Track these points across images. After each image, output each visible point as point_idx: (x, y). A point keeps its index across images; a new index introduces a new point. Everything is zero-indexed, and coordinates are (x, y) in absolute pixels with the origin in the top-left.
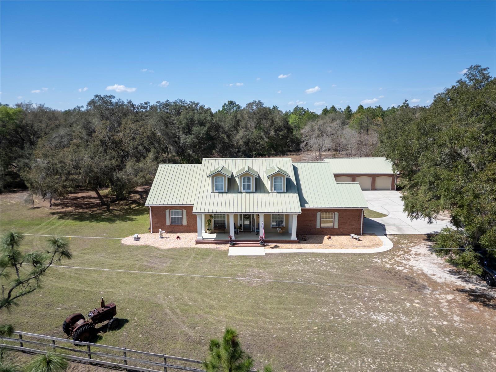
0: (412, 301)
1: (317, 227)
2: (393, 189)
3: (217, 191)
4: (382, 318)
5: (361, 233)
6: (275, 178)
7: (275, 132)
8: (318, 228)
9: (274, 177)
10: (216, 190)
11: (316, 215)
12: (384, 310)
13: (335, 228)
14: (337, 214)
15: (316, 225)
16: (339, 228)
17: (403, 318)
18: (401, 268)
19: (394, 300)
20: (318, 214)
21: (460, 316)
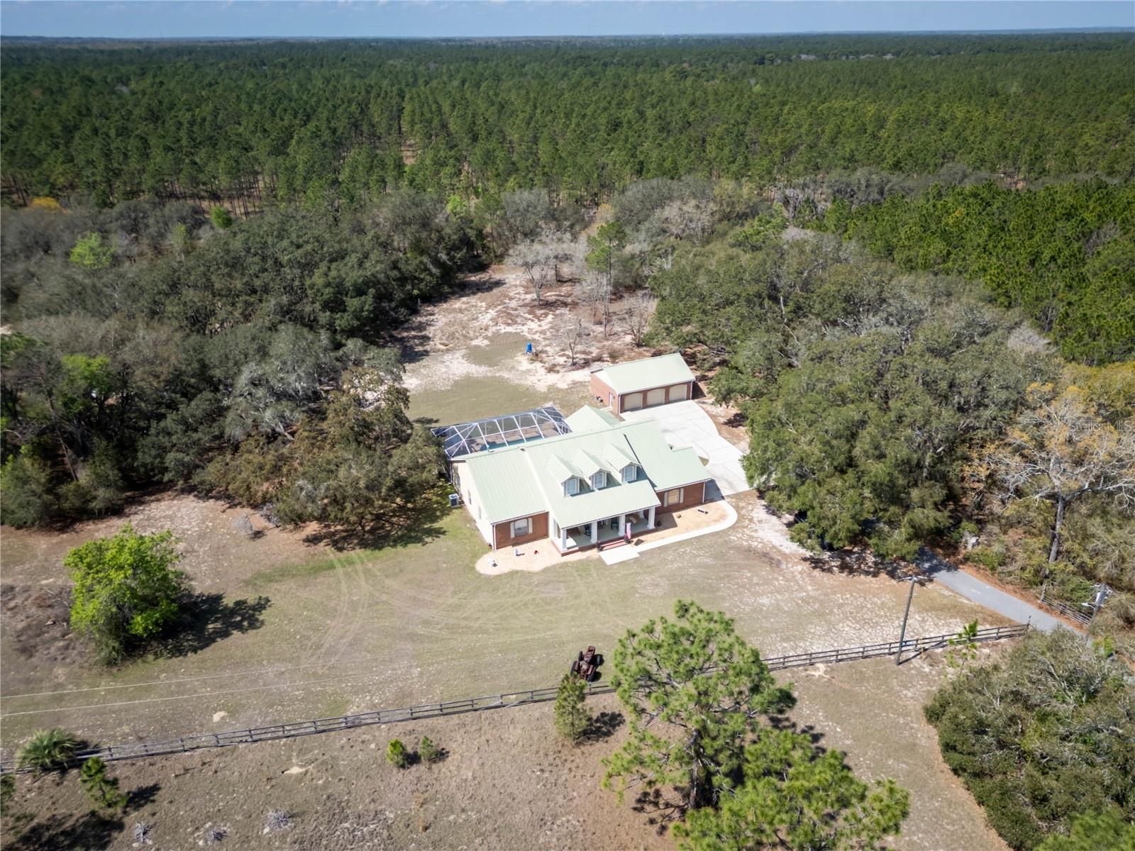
0: (777, 579)
1: (665, 506)
2: (688, 399)
3: (569, 495)
4: (765, 600)
5: (703, 502)
7: (448, 254)
12: (764, 593)
13: (680, 502)
14: (682, 490)
17: (778, 597)
18: (756, 544)
19: (767, 582)
21: (811, 585)
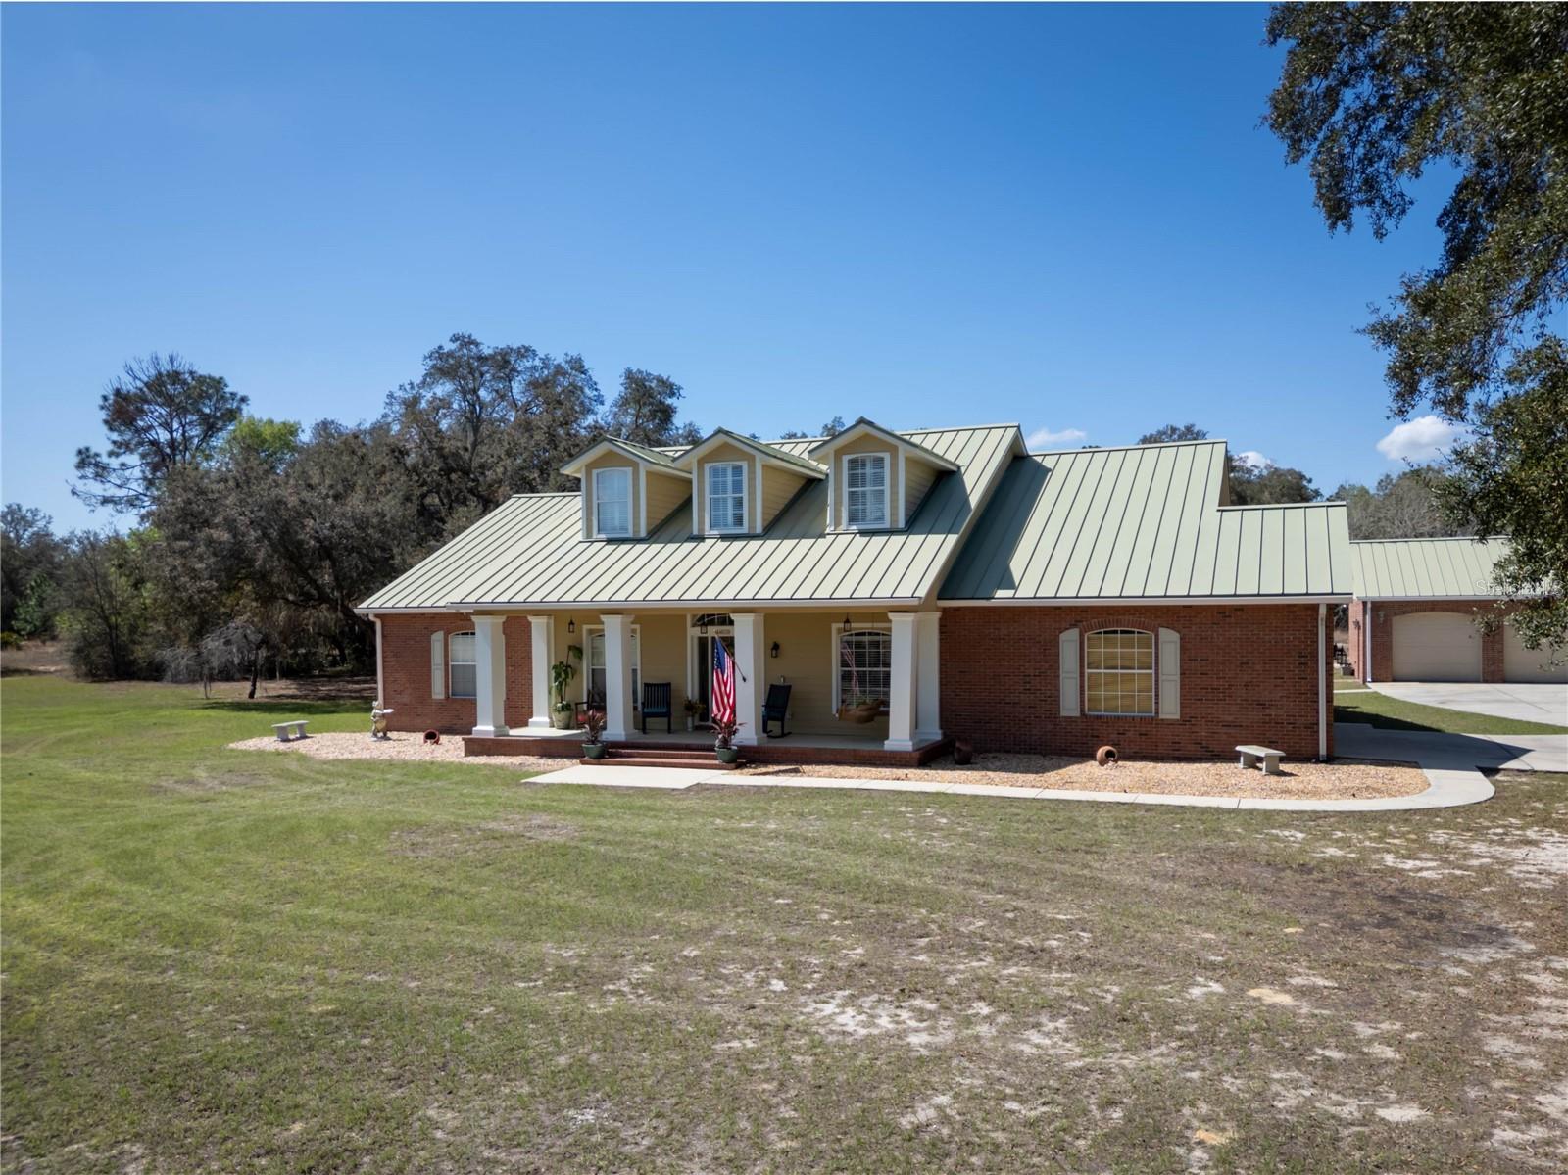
1: (1064, 713)
3: (603, 536)
5: (1323, 750)
6: (851, 461)
8: (1069, 719)
9: (846, 458)
10: (599, 531)
11: (1055, 643)
13: (1161, 717)
14: (1170, 641)
15: (1055, 699)
16: (1186, 720)
20: (1069, 640)
